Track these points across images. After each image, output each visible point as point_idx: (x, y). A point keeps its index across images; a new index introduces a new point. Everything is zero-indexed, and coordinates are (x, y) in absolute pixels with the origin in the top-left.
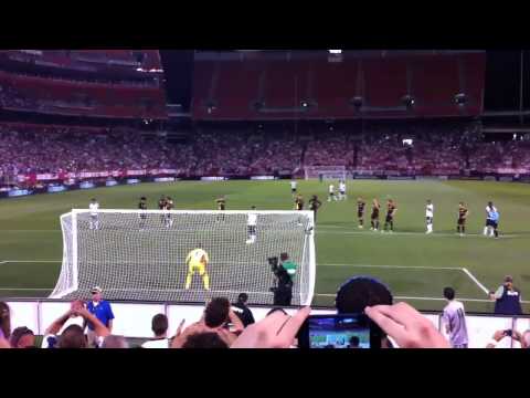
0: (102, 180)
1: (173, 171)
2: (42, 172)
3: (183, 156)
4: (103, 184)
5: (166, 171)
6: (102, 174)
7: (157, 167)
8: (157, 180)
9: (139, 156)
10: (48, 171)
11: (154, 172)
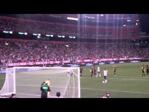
0: (109, 62)
1: (138, 58)
2: (86, 59)
3: (144, 53)
4: (109, 63)
5: (136, 58)
6: (110, 60)
7: (133, 57)
8: (131, 62)
9: (127, 53)
10: (89, 59)
11: (131, 59)
